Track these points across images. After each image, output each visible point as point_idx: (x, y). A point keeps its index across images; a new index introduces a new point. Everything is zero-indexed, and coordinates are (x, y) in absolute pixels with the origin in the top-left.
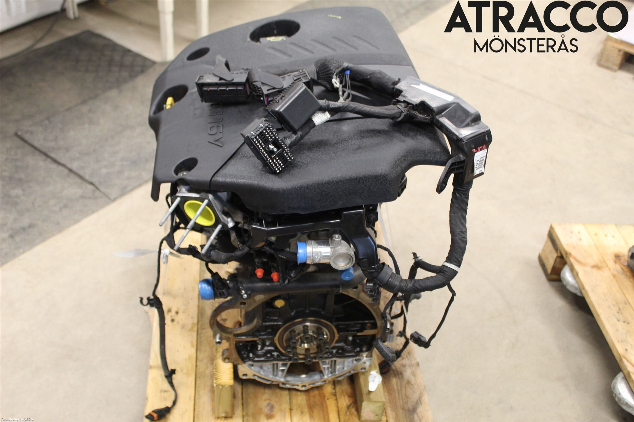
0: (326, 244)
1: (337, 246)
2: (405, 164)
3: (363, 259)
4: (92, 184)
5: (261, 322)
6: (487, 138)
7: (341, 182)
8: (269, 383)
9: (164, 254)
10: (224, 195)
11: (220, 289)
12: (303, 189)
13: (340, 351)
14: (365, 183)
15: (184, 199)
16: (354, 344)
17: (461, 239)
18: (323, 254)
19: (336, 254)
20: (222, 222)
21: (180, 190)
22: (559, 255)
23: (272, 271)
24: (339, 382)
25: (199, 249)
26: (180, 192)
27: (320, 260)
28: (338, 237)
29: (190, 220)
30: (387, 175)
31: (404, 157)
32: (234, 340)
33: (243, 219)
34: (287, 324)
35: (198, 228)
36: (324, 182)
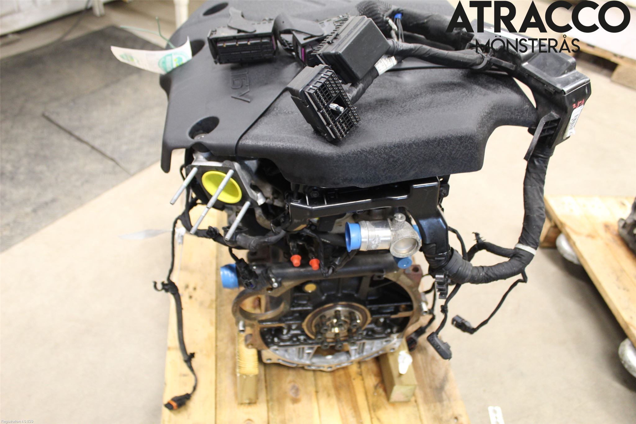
0: (384, 226)
1: (399, 228)
2: (491, 123)
3: (429, 244)
4: (112, 160)
5: (288, 307)
6: (587, 91)
7: (414, 144)
8: (294, 366)
9: (179, 234)
10: (253, 164)
11: (246, 278)
12: (365, 153)
13: (370, 333)
14: (446, 147)
15: (203, 170)
16: (385, 325)
17: (538, 216)
18: (382, 239)
19: (398, 239)
20: (250, 198)
21: (197, 158)
22: (553, 224)
23: (310, 257)
24: (365, 362)
25: (222, 232)
26: (196, 161)
27: (377, 246)
28: (402, 217)
29: (211, 196)
30: (474, 136)
31: (489, 114)
32: (258, 327)
33: (273, 194)
34: (318, 310)
35: (220, 206)
36: (393, 144)
